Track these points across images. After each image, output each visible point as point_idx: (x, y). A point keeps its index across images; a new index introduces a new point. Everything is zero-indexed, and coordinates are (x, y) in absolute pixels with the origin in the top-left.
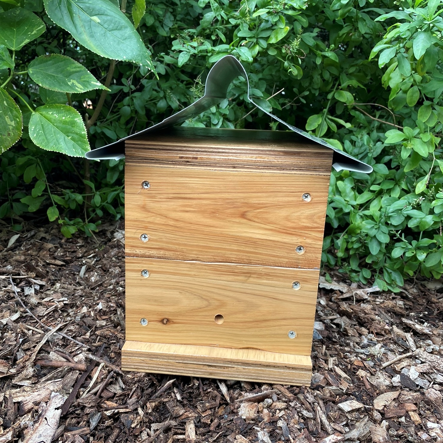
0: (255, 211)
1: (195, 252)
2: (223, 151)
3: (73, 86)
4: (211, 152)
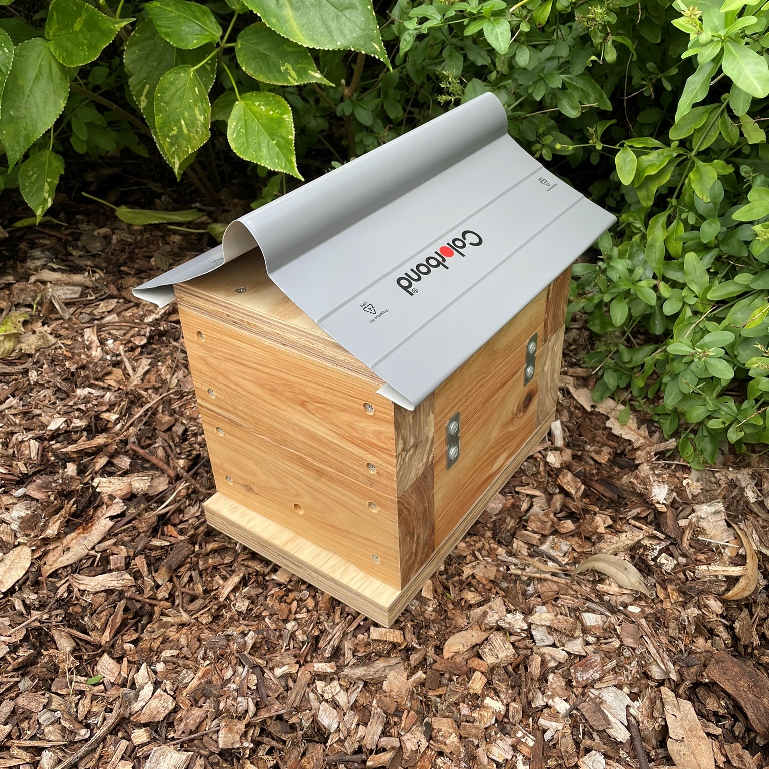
3: (286, 74)
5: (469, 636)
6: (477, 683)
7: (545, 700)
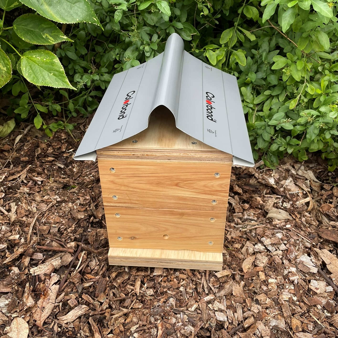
0: (184, 182)
2: (161, 151)
4: (153, 151)
5: (249, 260)
6: (262, 277)
7: (288, 270)
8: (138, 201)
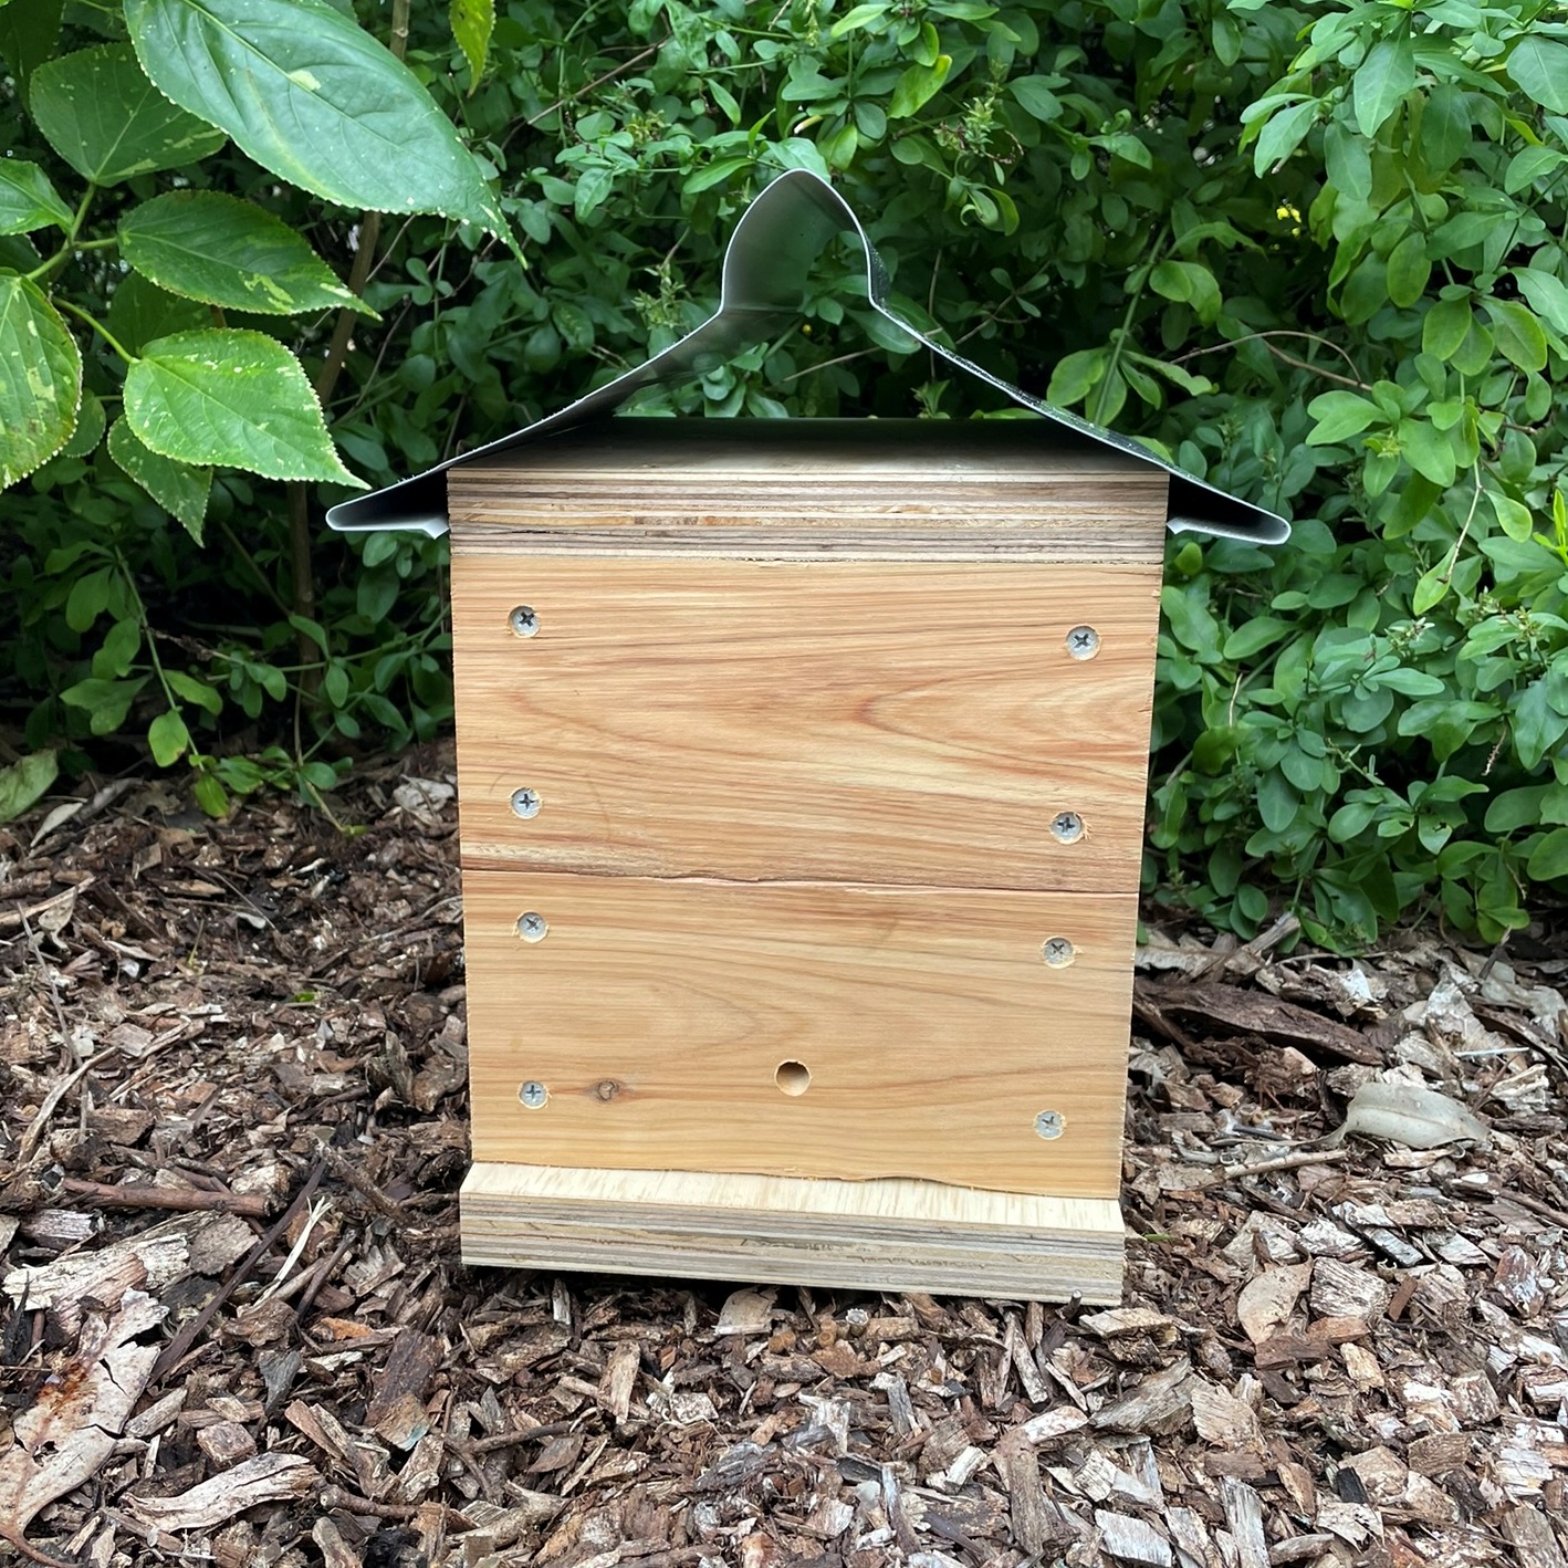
0: (902, 696)
1: (700, 848)
2: (785, 491)
3: (261, 294)
4: (742, 497)
5: (1275, 1282)
8: (645, 822)
